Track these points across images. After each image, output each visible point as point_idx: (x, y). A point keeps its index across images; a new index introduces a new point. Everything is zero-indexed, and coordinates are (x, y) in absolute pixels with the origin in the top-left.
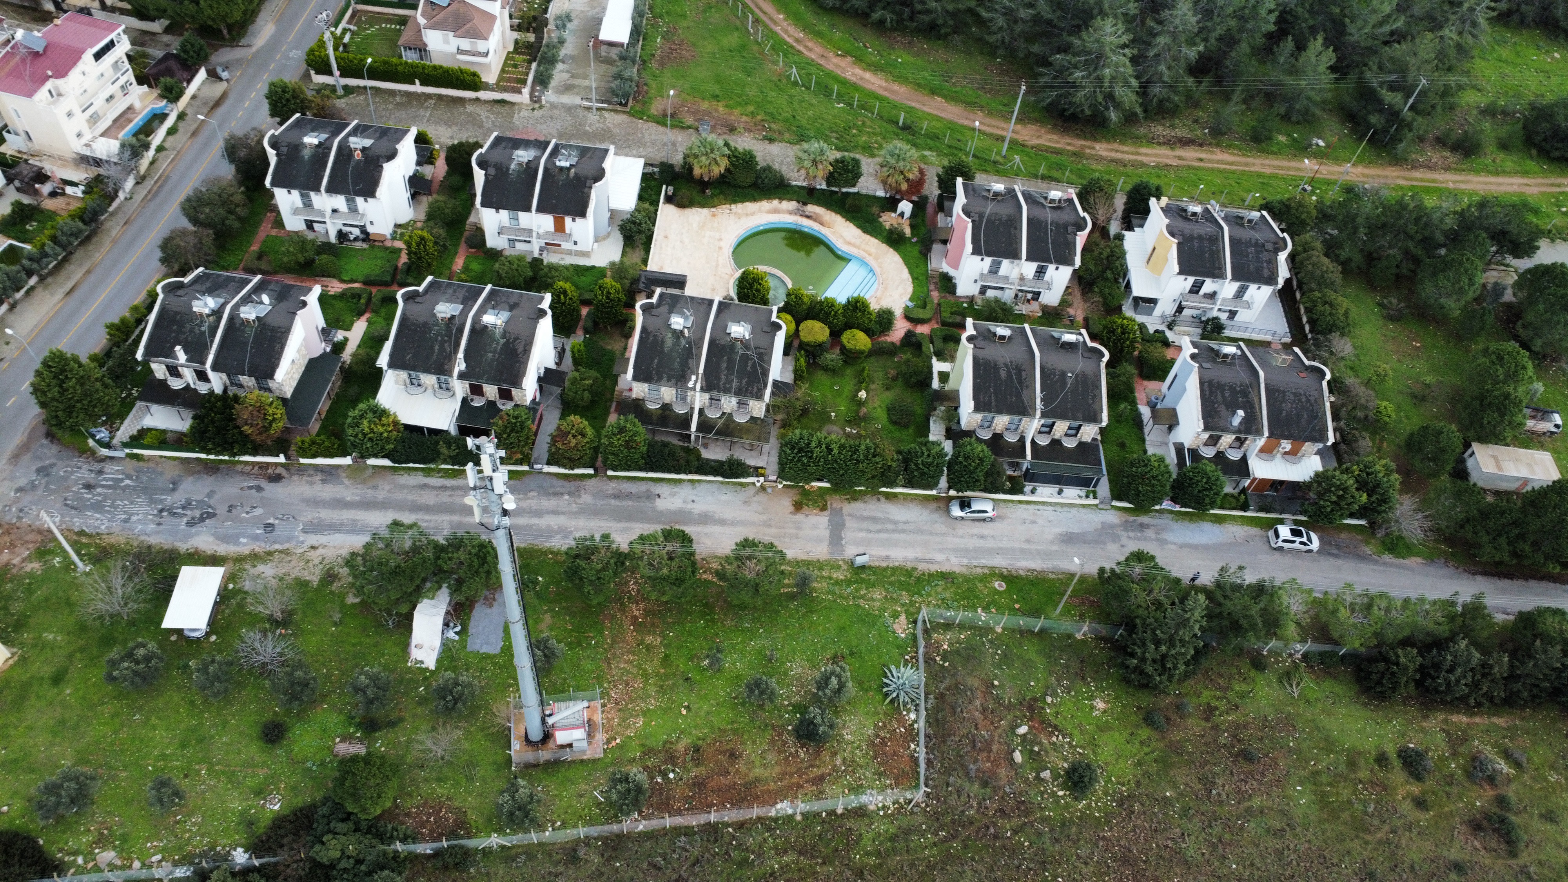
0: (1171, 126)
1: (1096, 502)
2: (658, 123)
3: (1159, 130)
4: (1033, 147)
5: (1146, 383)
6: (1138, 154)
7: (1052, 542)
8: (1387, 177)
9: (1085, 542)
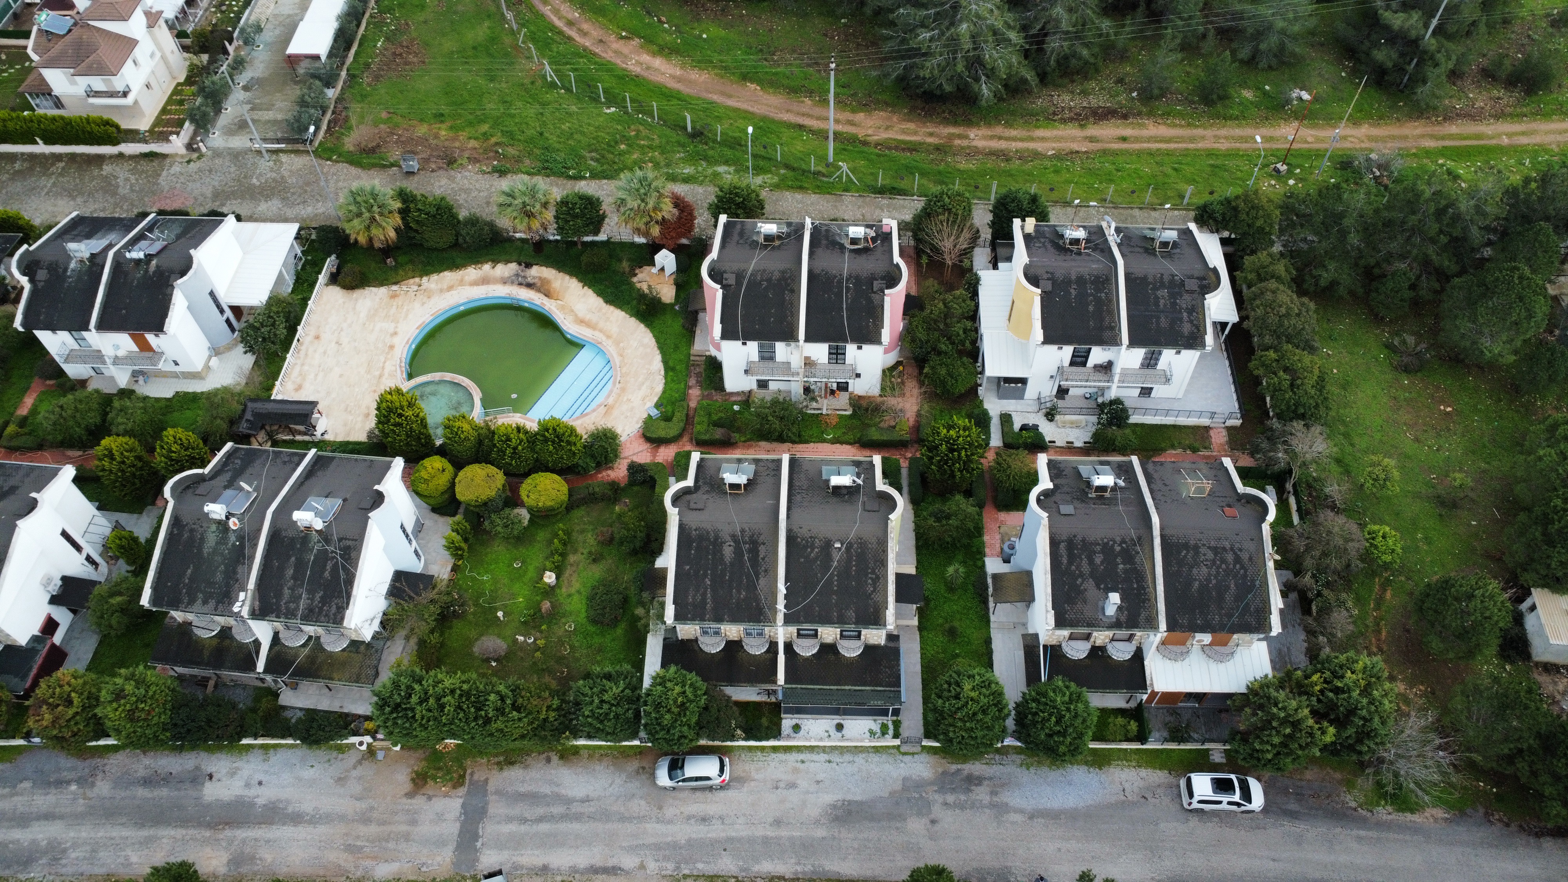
0: (1082, 92)
1: (897, 742)
2: (351, 163)
3: (1065, 99)
4: (877, 144)
5: (1003, 516)
6: (1032, 139)
7: (817, 822)
8: (1405, 138)
9: (872, 818)
